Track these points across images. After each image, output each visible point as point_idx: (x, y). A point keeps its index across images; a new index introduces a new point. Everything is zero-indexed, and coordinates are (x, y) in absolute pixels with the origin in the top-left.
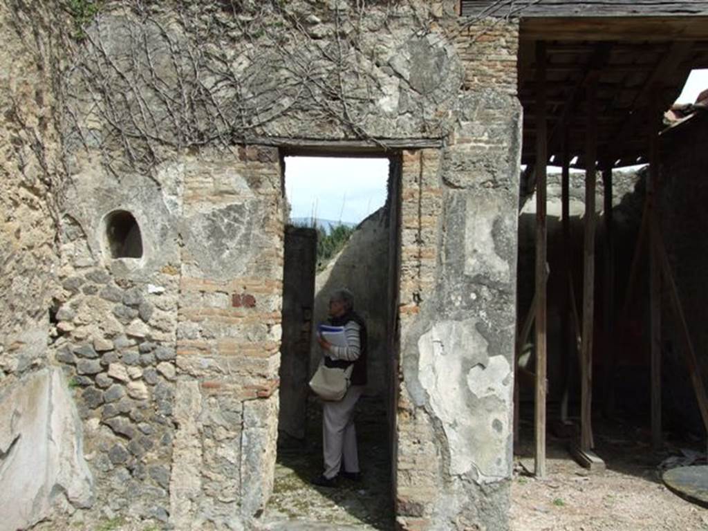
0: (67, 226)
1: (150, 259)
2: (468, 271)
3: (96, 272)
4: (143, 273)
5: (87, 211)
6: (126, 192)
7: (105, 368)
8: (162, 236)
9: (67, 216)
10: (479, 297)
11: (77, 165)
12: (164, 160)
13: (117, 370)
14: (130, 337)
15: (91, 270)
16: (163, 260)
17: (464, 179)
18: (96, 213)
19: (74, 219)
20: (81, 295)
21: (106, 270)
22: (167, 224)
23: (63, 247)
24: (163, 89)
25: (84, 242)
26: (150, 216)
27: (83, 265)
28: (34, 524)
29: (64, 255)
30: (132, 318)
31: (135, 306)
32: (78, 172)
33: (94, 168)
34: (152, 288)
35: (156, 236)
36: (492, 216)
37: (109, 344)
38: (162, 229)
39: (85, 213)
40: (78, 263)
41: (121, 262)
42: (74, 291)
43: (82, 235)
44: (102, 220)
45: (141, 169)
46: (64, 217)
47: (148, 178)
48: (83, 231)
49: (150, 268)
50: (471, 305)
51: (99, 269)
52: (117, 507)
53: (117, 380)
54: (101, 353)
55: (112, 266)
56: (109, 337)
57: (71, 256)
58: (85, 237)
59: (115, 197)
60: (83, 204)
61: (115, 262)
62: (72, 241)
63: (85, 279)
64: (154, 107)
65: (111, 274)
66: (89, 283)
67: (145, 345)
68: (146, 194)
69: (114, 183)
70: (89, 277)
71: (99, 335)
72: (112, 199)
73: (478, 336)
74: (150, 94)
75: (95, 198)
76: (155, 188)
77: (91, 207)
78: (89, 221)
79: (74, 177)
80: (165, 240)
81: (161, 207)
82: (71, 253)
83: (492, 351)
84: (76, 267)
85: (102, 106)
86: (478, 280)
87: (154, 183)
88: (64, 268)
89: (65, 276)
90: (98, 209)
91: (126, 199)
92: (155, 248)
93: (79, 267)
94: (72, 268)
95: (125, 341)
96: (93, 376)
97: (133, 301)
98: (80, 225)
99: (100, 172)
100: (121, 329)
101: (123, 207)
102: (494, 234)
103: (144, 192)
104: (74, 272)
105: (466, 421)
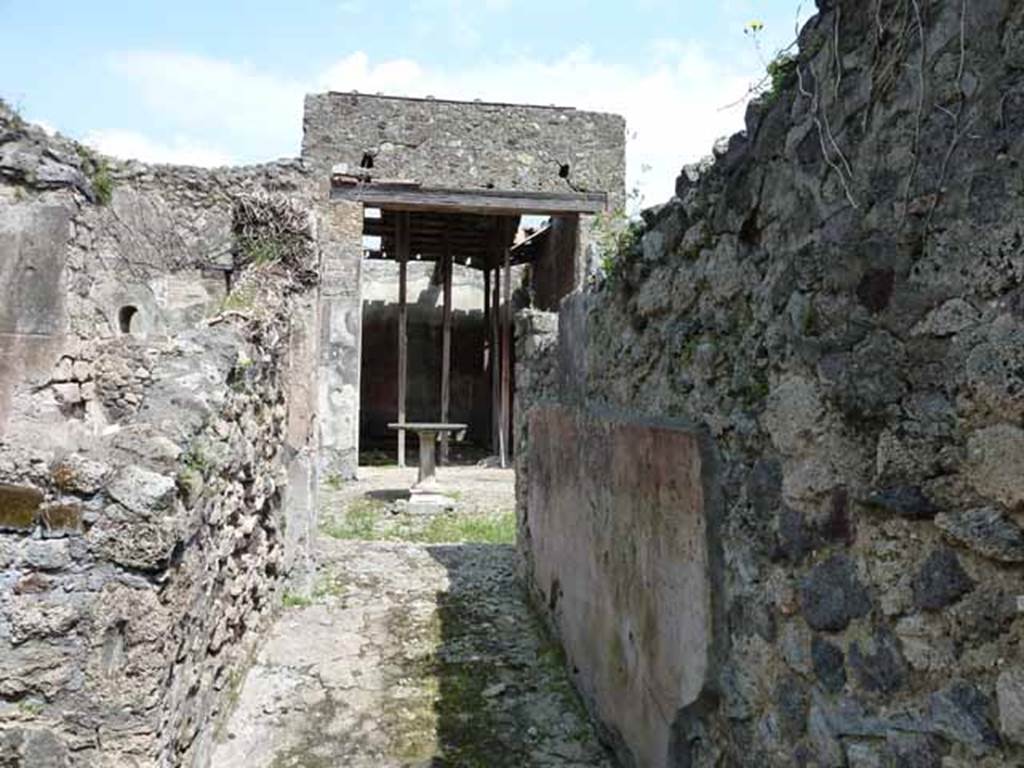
2: (332, 340)
3: (114, 341)
5: (107, 306)
6: (132, 295)
7: (122, 396)
9: (96, 308)
10: (338, 354)
12: (155, 277)
13: (130, 396)
14: (137, 378)
15: (111, 340)
17: (331, 291)
18: (113, 307)
19: (100, 310)
20: (106, 355)
21: (120, 340)
24: (153, 236)
25: (106, 324)
27: (107, 337)
30: (137, 367)
31: (140, 360)
33: (111, 281)
34: (150, 350)
36: (345, 310)
37: (125, 382)
40: (104, 336)
42: (102, 352)
43: (105, 320)
44: (116, 311)
45: (141, 282)
47: (145, 287)
48: (105, 318)
50: (333, 358)
51: (116, 340)
53: (130, 402)
54: (119, 387)
56: (124, 378)
57: (99, 332)
58: (107, 321)
60: (105, 302)
62: (98, 323)
63: (108, 345)
64: (148, 246)
65: (123, 342)
66: (110, 347)
67: (147, 382)
68: (145, 296)
69: (124, 290)
70: (110, 344)
71: (118, 377)
72: (124, 299)
73: (337, 375)
74: (145, 238)
75: (113, 298)
76: (150, 293)
77: (110, 304)
78: (109, 312)
81: (154, 304)
83: (346, 381)
84: (101, 338)
85: (115, 245)
86: (337, 345)
87: (149, 290)
90: (115, 305)
91: (132, 299)
94: (99, 339)
95: (133, 380)
96: (115, 400)
97: (139, 357)
98: (103, 314)
99: (115, 283)
100: (131, 373)
101: (130, 304)
102: (347, 321)
103: (143, 295)
104: (101, 341)
105: (331, 418)
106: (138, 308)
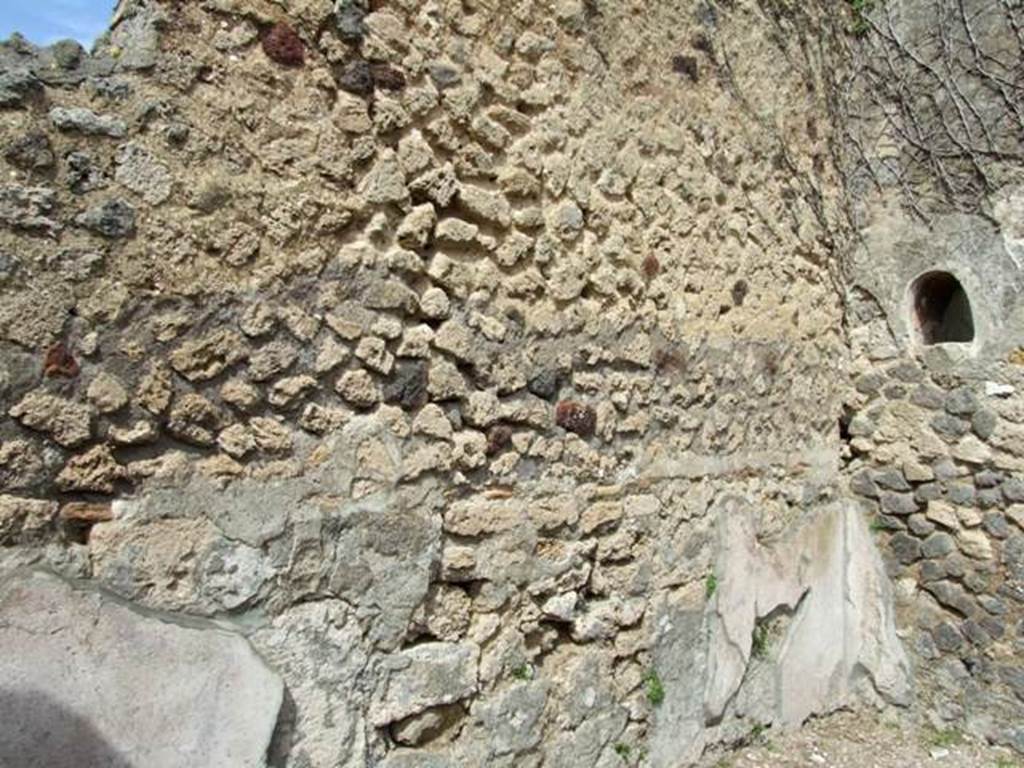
0: (857, 302)
1: (987, 342)
3: (902, 365)
4: (976, 364)
5: (885, 278)
6: (941, 243)
7: (923, 507)
8: (1005, 306)
9: (857, 287)
11: (868, 213)
12: (1003, 184)
13: (940, 510)
14: (958, 462)
15: (895, 363)
16: (1009, 343)
18: (897, 280)
19: (866, 291)
20: (883, 400)
21: (917, 363)
22: (1013, 284)
23: (853, 332)
24: (995, 72)
25: (883, 323)
26: (984, 275)
27: (882, 356)
28: (832, 710)
29: (855, 343)
30: (961, 434)
31: (966, 415)
32: (868, 225)
33: (891, 214)
34: (993, 388)
35: (996, 305)
37: (927, 472)
38: (1006, 294)
39: (882, 281)
40: (875, 354)
41: (939, 349)
42: (872, 395)
43: (879, 313)
44: (907, 288)
45: (965, 204)
46: (852, 291)
47: (976, 217)
48: (880, 308)
49: (988, 355)
51: (906, 362)
52: (950, 716)
53: (941, 526)
54: (915, 484)
55: (927, 357)
56: (927, 461)
57: (866, 345)
58: (884, 316)
59: (925, 253)
60: (878, 269)
61: (931, 350)
62: (865, 323)
63: (886, 376)
64: (981, 104)
65: (924, 367)
66: (893, 383)
67: (984, 475)
68: (976, 242)
69: (922, 231)
70: (892, 373)
71: (912, 459)
72: (922, 256)
74: (973, 84)
75: (895, 258)
76: (992, 229)
77: (890, 271)
78: (889, 294)
79: (863, 232)
80: (1011, 310)
81: (1002, 259)
82: (867, 340)
84: (873, 360)
85: (898, 122)
87: (987, 223)
88: (857, 362)
89: (858, 374)
90: (901, 275)
91: (943, 252)
92: (996, 325)
93: (877, 359)
94: (867, 362)
95: (951, 468)
96: (904, 517)
97: (963, 407)
98: (875, 300)
99: (901, 218)
100: (945, 449)
101: (940, 267)
103: (972, 240)
104: (870, 367)
106: (958, 276)
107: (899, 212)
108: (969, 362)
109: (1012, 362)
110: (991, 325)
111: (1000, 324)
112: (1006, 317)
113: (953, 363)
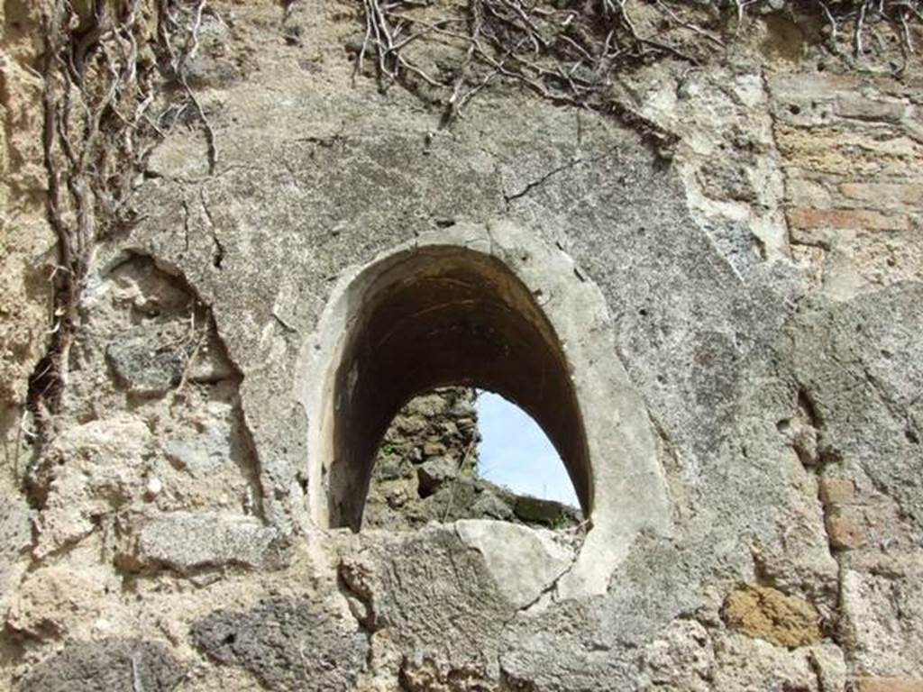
0: (123, 319)
1: (647, 532)
3: (274, 605)
4: (606, 625)
5: (258, 240)
6: (482, 164)
8: (703, 398)
9: (138, 261)
11: (229, 48)
12: (663, 53)
15: (241, 592)
16: (728, 546)
18: (305, 255)
19: (177, 280)
21: (339, 601)
22: (727, 329)
23: (71, 435)
26: (624, 290)
27: (192, 552)
29: (70, 481)
32: (225, 80)
33: (312, 65)
35: (671, 395)
38: (705, 359)
39: (245, 248)
41: (451, 545)
44: (338, 291)
46: (112, 272)
47: (592, 116)
48: (218, 347)
49: (652, 592)
51: (292, 591)
55: (392, 574)
57: (118, 497)
59: (421, 183)
60: (235, 208)
61: (410, 548)
62: (135, 401)
63: (186, 652)
65: (368, 625)
68: (593, 181)
72: (409, 191)
75: (308, 182)
76: (640, 158)
77: (283, 223)
78: (263, 298)
79: (203, 98)
80: (728, 418)
81: (680, 248)
82: (125, 474)
84: (131, 570)
87: (633, 138)
88: (58, 570)
89: (48, 629)
90: (321, 238)
92: (673, 467)
93: (164, 566)
94: (106, 574)
98: (204, 313)
103: (579, 174)
106: (530, 274)
107: (338, 68)
108: (575, 617)
109: (735, 624)
110: (656, 465)
111: (691, 464)
112: (710, 443)
113: (509, 614)
